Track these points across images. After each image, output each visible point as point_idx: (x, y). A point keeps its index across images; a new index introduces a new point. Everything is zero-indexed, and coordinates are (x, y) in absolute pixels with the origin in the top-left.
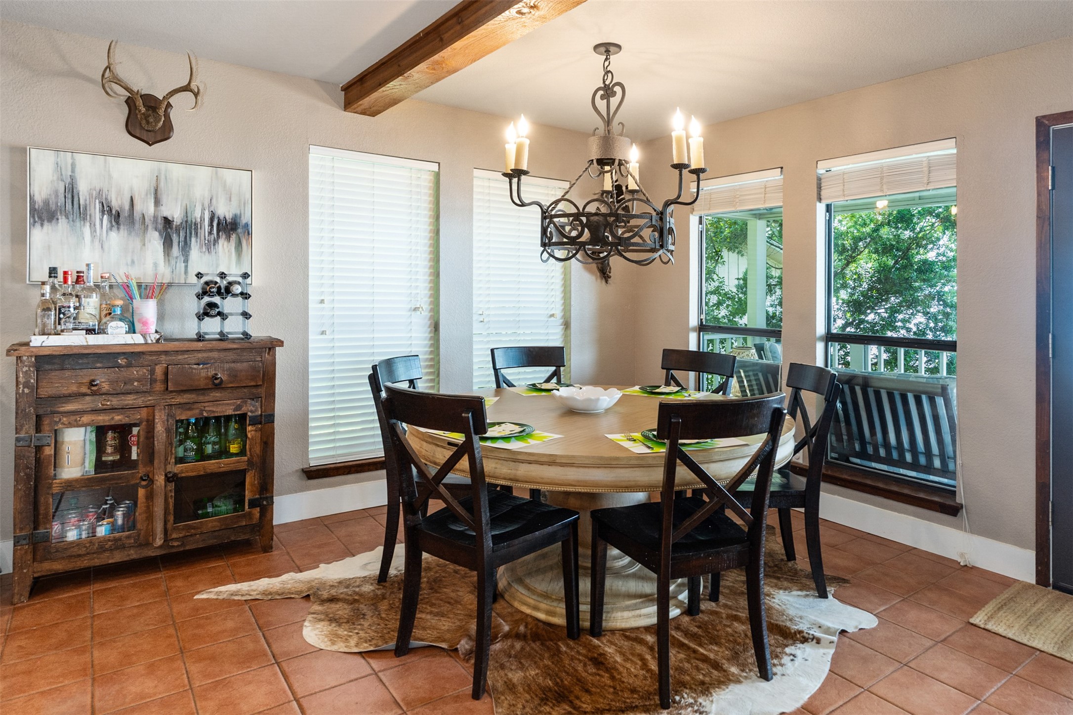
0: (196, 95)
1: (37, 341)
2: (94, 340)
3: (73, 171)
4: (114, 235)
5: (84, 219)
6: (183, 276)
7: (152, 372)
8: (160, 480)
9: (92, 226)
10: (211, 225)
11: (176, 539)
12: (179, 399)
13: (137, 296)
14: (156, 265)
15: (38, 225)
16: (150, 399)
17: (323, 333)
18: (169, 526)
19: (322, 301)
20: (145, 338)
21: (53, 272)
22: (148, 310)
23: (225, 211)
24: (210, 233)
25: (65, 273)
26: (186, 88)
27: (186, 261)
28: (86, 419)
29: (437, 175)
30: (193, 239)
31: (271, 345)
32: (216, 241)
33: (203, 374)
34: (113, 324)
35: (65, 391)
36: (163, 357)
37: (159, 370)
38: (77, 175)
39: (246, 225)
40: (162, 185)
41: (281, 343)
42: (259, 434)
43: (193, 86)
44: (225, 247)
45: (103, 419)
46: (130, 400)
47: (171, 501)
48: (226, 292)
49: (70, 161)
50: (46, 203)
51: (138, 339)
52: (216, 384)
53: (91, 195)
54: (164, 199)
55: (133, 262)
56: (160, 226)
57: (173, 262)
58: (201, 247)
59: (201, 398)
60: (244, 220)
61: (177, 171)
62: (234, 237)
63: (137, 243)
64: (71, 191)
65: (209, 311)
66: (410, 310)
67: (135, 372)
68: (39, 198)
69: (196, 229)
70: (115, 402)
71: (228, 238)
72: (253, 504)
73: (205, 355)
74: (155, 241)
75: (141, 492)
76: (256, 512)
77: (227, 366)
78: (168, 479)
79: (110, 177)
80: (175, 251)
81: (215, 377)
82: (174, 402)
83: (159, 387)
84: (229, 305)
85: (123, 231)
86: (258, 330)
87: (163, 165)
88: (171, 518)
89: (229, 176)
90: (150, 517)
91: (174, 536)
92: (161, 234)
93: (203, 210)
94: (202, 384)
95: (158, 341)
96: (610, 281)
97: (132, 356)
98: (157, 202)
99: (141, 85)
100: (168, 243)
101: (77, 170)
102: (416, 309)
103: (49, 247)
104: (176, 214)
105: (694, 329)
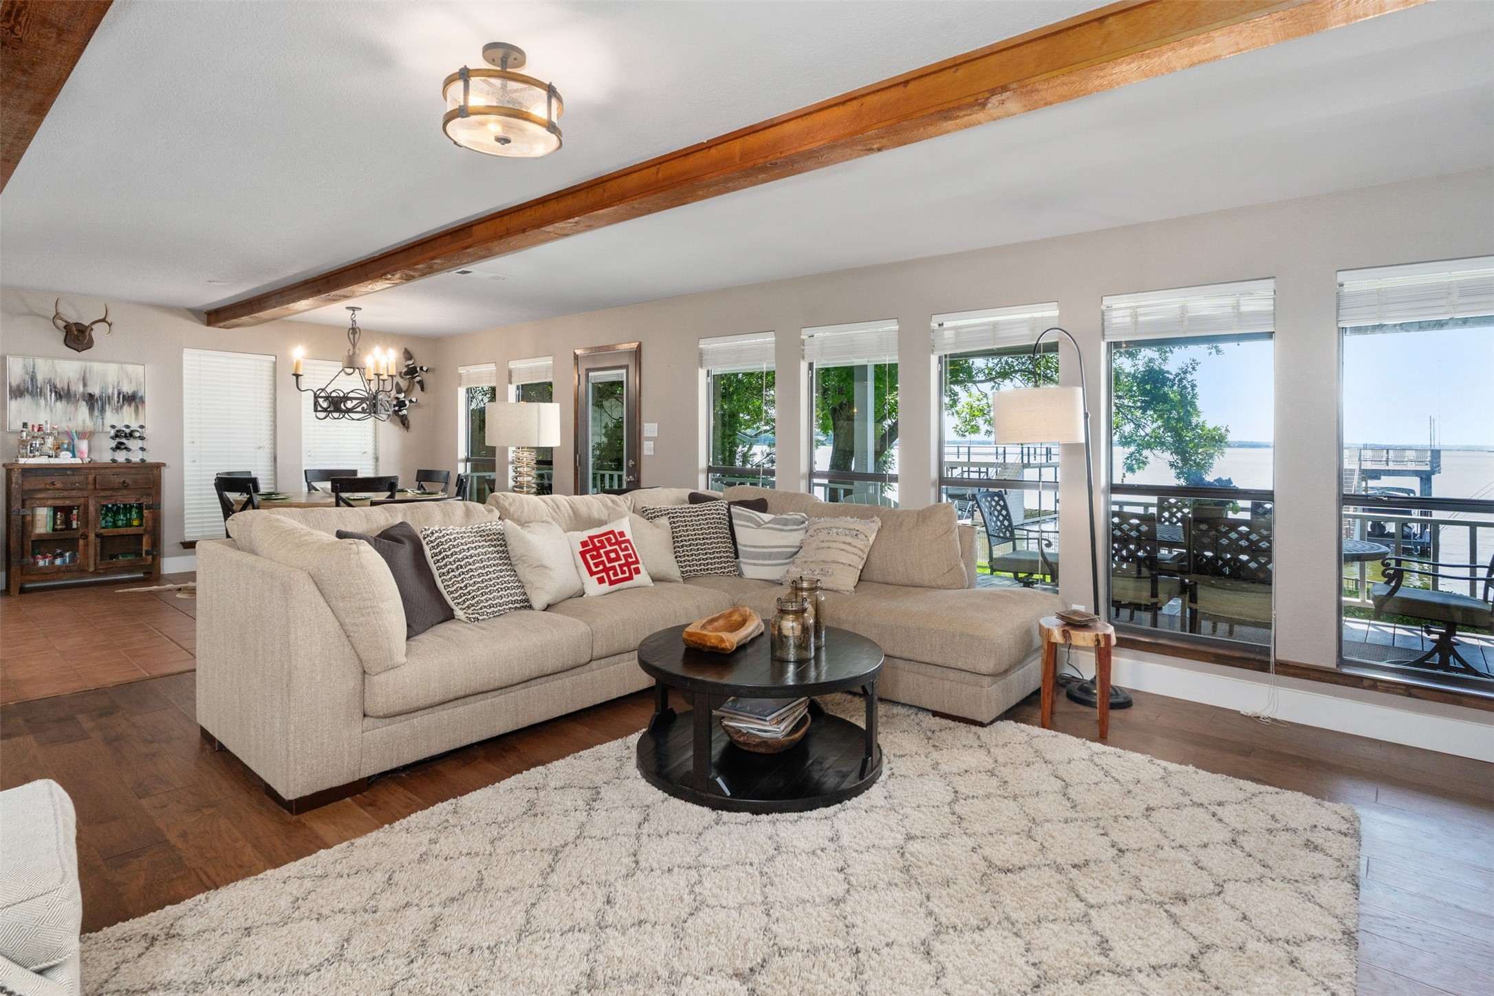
0: (110, 325)
1: (22, 461)
2: (53, 461)
3: (34, 369)
4: (58, 404)
5: (41, 395)
6: (101, 427)
7: (87, 478)
8: (92, 536)
9: (46, 399)
10: (119, 397)
11: (102, 569)
12: (103, 494)
13: (76, 438)
14: (84, 421)
15: (14, 399)
16: (86, 493)
17: (194, 461)
18: (98, 561)
19: (193, 442)
20: (82, 460)
21: (25, 425)
22: (83, 445)
23: (127, 389)
24: (118, 402)
25: (33, 426)
26: (103, 320)
27: (103, 419)
28: (50, 502)
29: (275, 363)
30: (107, 406)
31: (158, 466)
32: (122, 407)
33: (117, 480)
34: (63, 453)
35: (37, 487)
36: (93, 471)
37: (91, 478)
38: (36, 371)
39: (142, 397)
40: (87, 375)
41: (164, 465)
42: (151, 515)
43: (108, 320)
44: (128, 411)
45: (59, 503)
46: (74, 493)
47: (99, 548)
48: (131, 435)
49: (32, 364)
50: (18, 386)
51: (78, 461)
52: (125, 486)
53: (44, 382)
54: (89, 383)
55: (70, 419)
56: (87, 399)
57: (95, 419)
58: (112, 410)
59: (115, 494)
60: (140, 394)
61: (97, 367)
62: (133, 404)
63: (73, 409)
64: (33, 378)
65: (119, 447)
66: (256, 448)
67: (76, 478)
68: (14, 384)
69: (109, 400)
70: (65, 494)
71: (130, 405)
72: (148, 553)
73: (118, 470)
74: (83, 408)
75: (81, 542)
76: (150, 557)
77: (131, 476)
78: (97, 536)
79: (56, 371)
80: (96, 413)
81: (124, 482)
82: (99, 495)
83: (91, 487)
84: (133, 444)
85: (64, 402)
86: (151, 458)
87: (88, 364)
88: (99, 558)
89: (130, 368)
90: (86, 556)
91: (101, 567)
92: (87, 403)
93: (114, 388)
94: (116, 486)
95: (90, 462)
96: (410, 429)
97: (74, 469)
98: (85, 385)
99: (73, 318)
100: (91, 409)
101: (36, 368)
102: (259, 448)
103: (20, 411)
104: (95, 390)
105: (462, 461)
